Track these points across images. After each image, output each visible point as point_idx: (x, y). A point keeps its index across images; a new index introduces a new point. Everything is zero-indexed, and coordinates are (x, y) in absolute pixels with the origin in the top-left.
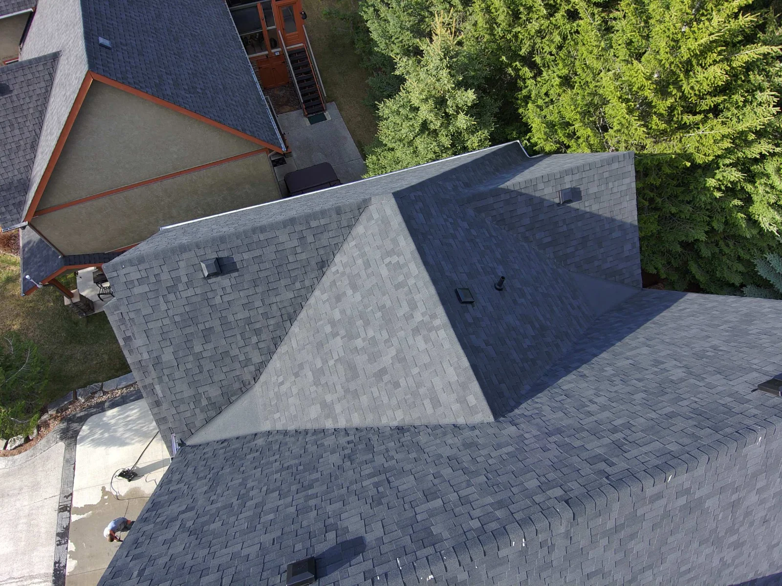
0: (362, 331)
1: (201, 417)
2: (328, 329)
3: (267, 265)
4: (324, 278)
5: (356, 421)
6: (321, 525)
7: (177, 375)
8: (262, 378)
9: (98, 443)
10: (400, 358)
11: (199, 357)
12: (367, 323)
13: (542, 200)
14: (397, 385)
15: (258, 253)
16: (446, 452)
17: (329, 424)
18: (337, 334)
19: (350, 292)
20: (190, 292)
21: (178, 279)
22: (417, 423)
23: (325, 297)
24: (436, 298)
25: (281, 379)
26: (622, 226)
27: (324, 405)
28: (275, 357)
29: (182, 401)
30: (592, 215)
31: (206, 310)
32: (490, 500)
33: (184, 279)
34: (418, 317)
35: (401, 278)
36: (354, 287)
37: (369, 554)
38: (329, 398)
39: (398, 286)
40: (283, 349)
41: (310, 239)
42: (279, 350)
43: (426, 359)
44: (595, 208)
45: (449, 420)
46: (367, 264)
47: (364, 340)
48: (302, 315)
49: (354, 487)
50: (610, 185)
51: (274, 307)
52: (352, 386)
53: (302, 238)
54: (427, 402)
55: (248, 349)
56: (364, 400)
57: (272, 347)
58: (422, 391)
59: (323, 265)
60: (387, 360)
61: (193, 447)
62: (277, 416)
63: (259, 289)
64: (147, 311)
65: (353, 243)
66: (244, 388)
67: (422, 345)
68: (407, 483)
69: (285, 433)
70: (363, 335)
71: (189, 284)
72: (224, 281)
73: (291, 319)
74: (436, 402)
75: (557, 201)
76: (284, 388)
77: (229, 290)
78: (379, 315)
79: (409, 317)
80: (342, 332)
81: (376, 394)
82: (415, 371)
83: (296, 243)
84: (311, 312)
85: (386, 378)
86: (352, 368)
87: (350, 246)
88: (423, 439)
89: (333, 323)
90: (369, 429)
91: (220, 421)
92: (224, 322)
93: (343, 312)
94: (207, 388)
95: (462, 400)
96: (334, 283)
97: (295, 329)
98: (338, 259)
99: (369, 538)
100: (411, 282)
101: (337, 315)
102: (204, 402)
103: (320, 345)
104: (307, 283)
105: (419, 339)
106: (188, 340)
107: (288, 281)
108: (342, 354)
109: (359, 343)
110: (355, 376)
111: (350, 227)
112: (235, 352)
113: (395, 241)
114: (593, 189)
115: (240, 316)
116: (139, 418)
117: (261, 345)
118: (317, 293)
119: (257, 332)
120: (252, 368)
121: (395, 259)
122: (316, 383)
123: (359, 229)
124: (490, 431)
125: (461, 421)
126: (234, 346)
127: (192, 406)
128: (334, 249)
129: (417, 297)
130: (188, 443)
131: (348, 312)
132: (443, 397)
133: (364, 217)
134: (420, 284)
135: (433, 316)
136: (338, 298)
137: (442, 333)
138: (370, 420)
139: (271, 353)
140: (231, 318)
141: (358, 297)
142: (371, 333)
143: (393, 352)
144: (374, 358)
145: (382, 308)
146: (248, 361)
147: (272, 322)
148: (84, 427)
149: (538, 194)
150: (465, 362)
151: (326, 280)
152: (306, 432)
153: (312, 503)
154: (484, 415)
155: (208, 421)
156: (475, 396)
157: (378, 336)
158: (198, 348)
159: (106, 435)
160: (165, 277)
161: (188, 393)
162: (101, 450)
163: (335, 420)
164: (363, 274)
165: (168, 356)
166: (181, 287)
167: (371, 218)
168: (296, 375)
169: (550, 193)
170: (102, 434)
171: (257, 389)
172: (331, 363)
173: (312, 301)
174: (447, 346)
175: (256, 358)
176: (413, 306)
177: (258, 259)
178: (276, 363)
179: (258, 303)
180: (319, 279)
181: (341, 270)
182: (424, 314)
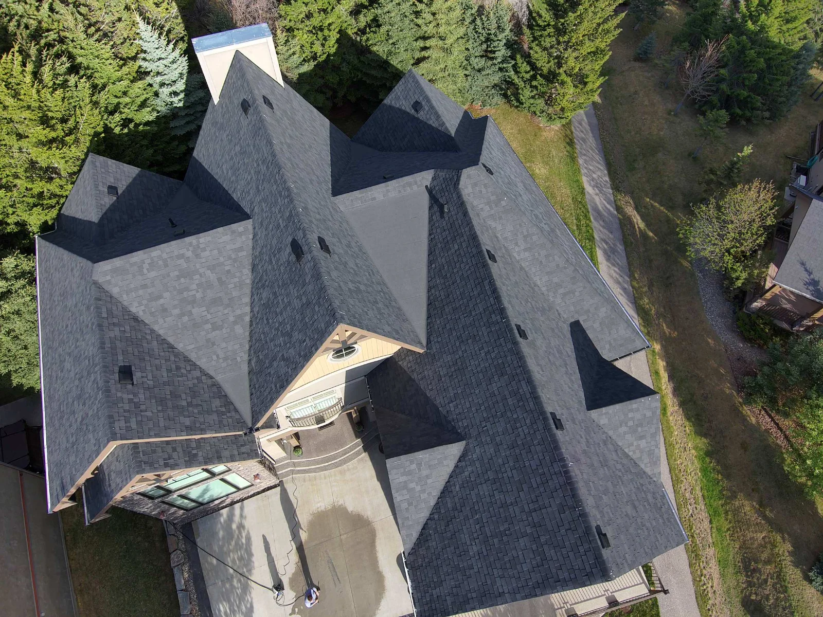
0: (191, 293)
1: (233, 414)
2: (186, 319)
3: (130, 349)
4: (146, 321)
5: (247, 300)
7: (201, 419)
8: (212, 373)
10: (212, 268)
11: (190, 404)
12: (186, 289)
14: (228, 271)
15: (119, 351)
16: (264, 233)
17: (248, 318)
18: (190, 312)
19: (162, 301)
20: (141, 396)
21: (130, 401)
23: (161, 321)
25: (215, 357)
26: (138, 175)
27: (235, 323)
28: (198, 363)
29: (220, 421)
30: (129, 186)
31: (157, 390)
32: (279, 200)
33: (131, 396)
34: (189, 254)
35: (160, 262)
36: (160, 297)
37: (295, 235)
38: (232, 319)
39: (166, 266)
40: (193, 357)
41: (115, 320)
42: (193, 360)
43: (216, 252)
45: (250, 243)
46: (144, 287)
47: (197, 292)
48: (171, 340)
49: (275, 267)
50: (111, 171)
51: (161, 354)
52: (226, 301)
53: (114, 324)
54: (240, 254)
55: (190, 376)
56: (235, 294)
57: (191, 363)
58: (233, 256)
59: (136, 319)
60: (212, 277)
62: (239, 359)
63: (147, 358)
64: (151, 425)
65: (125, 296)
66: (217, 386)
67: (207, 253)
68: (274, 242)
70: (194, 292)
71: (135, 395)
72: (137, 376)
73: (172, 347)
74: (241, 249)
75: (115, 198)
76: (222, 355)
77: (144, 375)
78: (182, 280)
79: (188, 260)
80: (190, 308)
81: (233, 285)
82: (222, 259)
83: (117, 329)
84: (168, 333)
85: (224, 278)
86: (216, 302)
87: (125, 299)
89: (182, 315)
91: (238, 405)
92: (168, 384)
93: (175, 307)
94: (213, 406)
95: (241, 234)
96: (152, 314)
97: (180, 346)
98: (133, 310)
99: (291, 240)
100: (165, 256)
101: (177, 311)
102: (223, 409)
103: (196, 325)
104: (148, 332)
105: (203, 254)
106: (176, 407)
107: (144, 341)
108: (204, 309)
109: (199, 295)
110: (220, 299)
111: (111, 297)
112: (190, 384)
113: (132, 265)
114: (112, 180)
115: (165, 374)
116: (229, 601)
117: (188, 368)
118: (156, 328)
119: (178, 368)
120: (204, 378)
121: (146, 266)
122: (221, 328)
123: (115, 291)
124: (256, 219)
125: (251, 236)
126: (186, 383)
128: (125, 310)
129: (176, 253)
130: (250, 424)
131: (176, 302)
132: (238, 245)
133: (106, 287)
134: (168, 250)
135: (191, 244)
136: (165, 310)
137: (202, 240)
138: (247, 291)
139: (195, 365)
140: (165, 379)
141: (167, 295)
142: (194, 287)
143: (208, 273)
144: (210, 286)
145: (179, 277)
146: (198, 379)
147: (172, 358)
149: (108, 206)
150: (220, 230)
151: (147, 319)
153: (281, 283)
154: (248, 224)
156: (239, 227)
157: (197, 282)
158: (184, 403)
160: (127, 407)
163: (245, 314)
164: (149, 291)
165: (186, 421)
166: (136, 400)
167: (109, 282)
168: (213, 344)
169: (109, 200)
171: (219, 378)
172: (209, 316)
173: (161, 332)
174: (209, 239)
175: (197, 374)
176: (181, 256)
177: (124, 352)
178: (202, 363)
179: (157, 362)
180: (146, 324)
181: (143, 308)
182: (188, 250)
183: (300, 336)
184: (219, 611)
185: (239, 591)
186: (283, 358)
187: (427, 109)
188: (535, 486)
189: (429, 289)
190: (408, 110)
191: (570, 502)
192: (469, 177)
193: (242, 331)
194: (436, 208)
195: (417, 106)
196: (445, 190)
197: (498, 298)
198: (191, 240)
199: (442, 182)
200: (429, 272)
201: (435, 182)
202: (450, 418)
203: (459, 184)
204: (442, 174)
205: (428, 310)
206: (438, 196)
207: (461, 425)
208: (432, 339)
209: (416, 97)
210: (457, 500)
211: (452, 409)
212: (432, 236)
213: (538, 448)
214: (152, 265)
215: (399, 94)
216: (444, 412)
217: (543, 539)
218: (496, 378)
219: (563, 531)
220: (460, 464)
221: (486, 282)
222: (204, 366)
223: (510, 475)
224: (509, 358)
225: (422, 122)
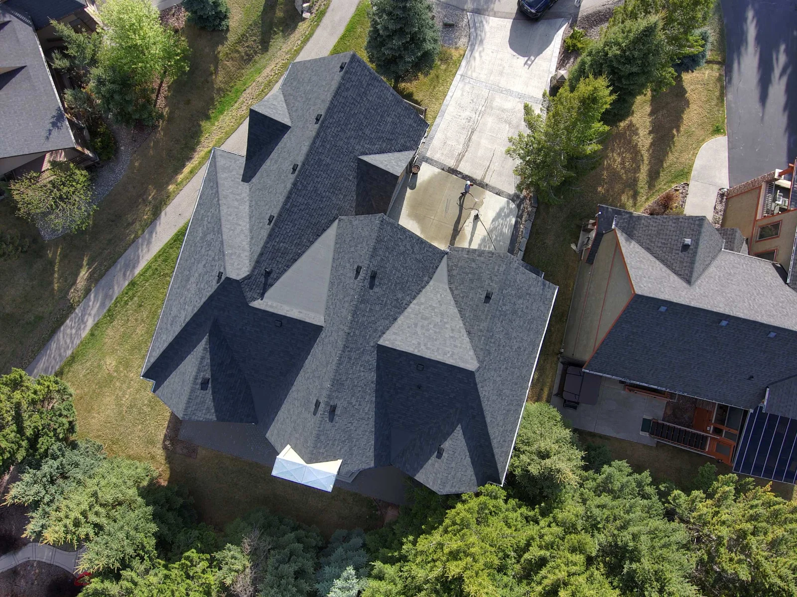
0: (435, 329)
1: (451, 264)
2: (445, 320)
3: (480, 313)
5: (409, 310)
6: (382, 283)
7: (466, 264)
8: (448, 290)
9: (502, 210)
10: (415, 333)
11: (467, 274)
12: (435, 332)
13: (445, 440)
14: (409, 327)
15: (485, 313)
16: (378, 324)
17: (415, 302)
18: (441, 322)
19: (451, 335)
20: (487, 283)
21: (492, 282)
22: (393, 325)
23: (458, 327)
24: (424, 356)
25: (443, 296)
27: (422, 304)
28: (452, 299)
29: (458, 261)
30: (429, 459)
31: (479, 285)
32: (360, 321)
33: (491, 284)
34: (423, 347)
35: (440, 352)
36: (452, 337)
37: (368, 289)
38: (423, 307)
39: (438, 349)
40: (453, 302)
41: (479, 334)
43: (409, 340)
44: (430, 461)
45: (387, 333)
46: (456, 346)
47: (431, 328)
48: (459, 316)
49: (386, 295)
50: (434, 475)
51: (467, 308)
52: (420, 315)
53: (481, 331)
54: (397, 331)
55: (460, 291)
56: (413, 316)
57: (456, 300)
58: (401, 333)
59: (469, 333)
60: (419, 330)
61: (443, 257)
62: (432, 288)
63: (475, 306)
64: (489, 267)
65: (468, 347)
66: (450, 283)
67: (413, 342)
68: (378, 308)
69: (423, 288)
70: (433, 329)
71: (489, 284)
72: (483, 297)
73: (460, 311)
74: (395, 334)
75: (442, 446)
76: (439, 296)
77: (480, 296)
78: (435, 337)
79: (425, 345)
80: (440, 324)
81: (411, 320)
82: (408, 335)
83: (481, 328)
84: (457, 319)
85: (413, 326)
86: (426, 319)
87: (469, 346)
88: (387, 322)
89: (446, 323)
90: (403, 312)
91: (445, 269)
92: (472, 289)
93: (446, 328)
94: (457, 271)
95: (389, 340)
96: (460, 332)
97: (456, 310)
98: (468, 339)
99: (371, 291)
100: (436, 354)
101: (447, 326)
102: (454, 268)
103: (442, 314)
104: (467, 324)
105: (416, 343)
106: (474, 274)
107: (471, 317)
108: (433, 319)
109: (431, 326)
110: (422, 318)
111: (475, 351)
112: (462, 286)
113: (455, 359)
114: (437, 465)
115: (471, 294)
117: (458, 296)
118: (462, 325)
119: (463, 297)
120: (454, 289)
121: (449, 355)
122: (431, 306)
123: (472, 353)
124: (376, 339)
125: (384, 336)
126: (464, 287)
127: (455, 263)
128: (471, 340)
129: (429, 351)
130: (446, 256)
131: (444, 330)
132: (394, 337)
133: (475, 357)
134: (433, 355)
135: (419, 351)
136: (453, 330)
137: (412, 349)
138: (406, 313)
139: (454, 298)
140: (472, 291)
141: (447, 336)
142: (431, 331)
143: (419, 333)
144: (422, 327)
145: (436, 340)
146: (457, 289)
147: (463, 304)
148: (514, 205)
149: (449, 439)
150: (398, 349)
151: (464, 331)
152: (418, 294)
153: (390, 284)
154: (381, 342)
155: (448, 265)
156: (387, 344)
157: (428, 332)
158: (470, 275)
159: (503, 214)
160: (495, 278)
161: (460, 264)
162: (497, 210)
163: (414, 304)
164: (454, 343)
165: (473, 265)
166: (490, 281)
167: (472, 359)
168: (439, 302)
169: (447, 445)
170: (505, 212)
171: (447, 287)
172: (433, 314)
173: (461, 322)
174: (407, 348)
175: (456, 292)
176: (427, 348)
177: (483, 312)
178: (450, 297)
179: (471, 303)
180: (466, 328)
181: (463, 338)
182: (422, 349)
183: (400, 244)
184: (508, 230)
185: (494, 232)
186: (413, 252)
187: (202, 374)
188: (349, 108)
189: (312, 243)
190: (211, 393)
191: (343, 87)
192: (238, 275)
193: (421, 297)
194: (270, 281)
195: (204, 385)
196: (256, 283)
197: (290, 193)
198: (416, 352)
199: (252, 291)
200: (304, 252)
201: (256, 296)
202: (355, 174)
203: (248, 275)
204: (248, 295)
205: (322, 233)
206: (262, 285)
207: (354, 165)
208: (332, 218)
209: (199, 392)
210: (380, 143)
211: (352, 176)
212: (285, 268)
213: (335, 117)
214: (445, 354)
215: (204, 411)
216: (356, 180)
217: (363, 90)
218: (324, 163)
219: (354, 83)
220: (368, 152)
221: (287, 207)
222: (451, 295)
223: (354, 123)
224: (312, 162)
225: (212, 370)
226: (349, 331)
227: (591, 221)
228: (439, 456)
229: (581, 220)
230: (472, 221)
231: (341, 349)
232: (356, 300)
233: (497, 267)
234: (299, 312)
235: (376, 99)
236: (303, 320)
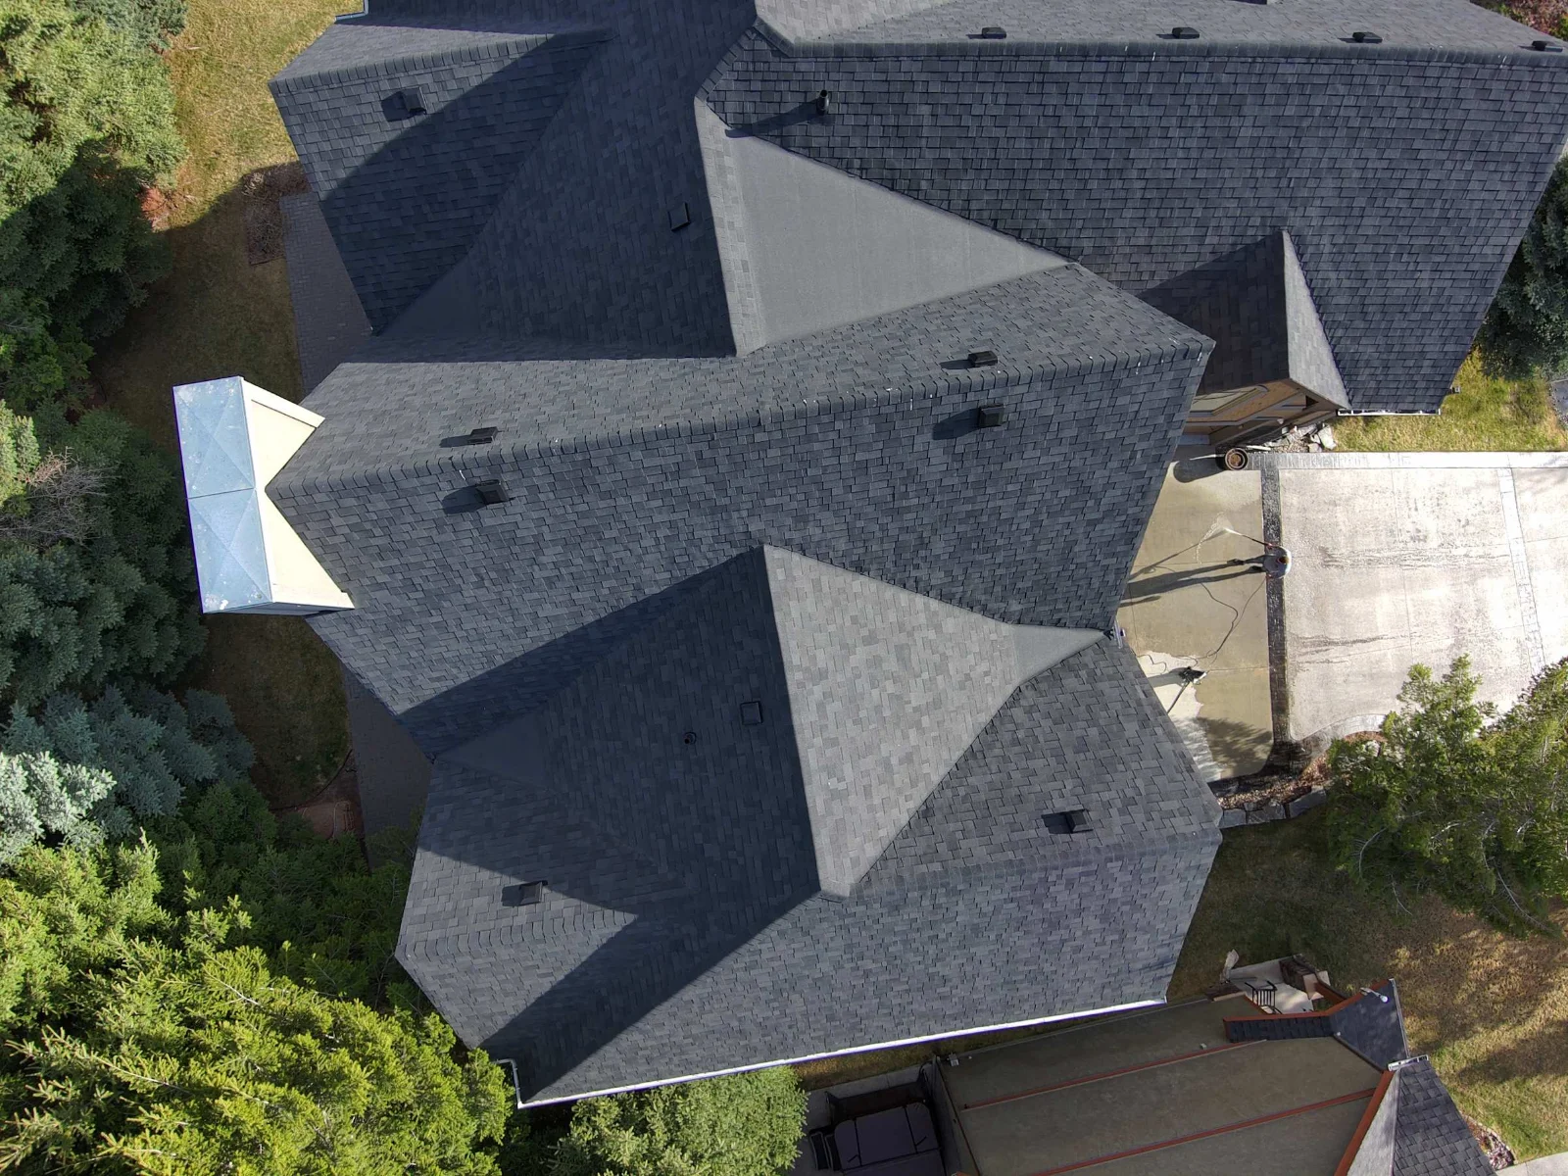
0: (886, 703)
1: (1088, 659)
2: (925, 721)
3: (1003, 819)
4: (925, 796)
5: (904, 597)
6: (967, 464)
7: (1119, 706)
8: (1010, 689)
9: (1240, 730)
10: (848, 649)
11: (1092, 722)
12: (878, 709)
13: (569, 894)
14: (854, 620)
15: (1016, 836)
16: (827, 518)
17: (934, 604)
18: (916, 709)
19: (894, 761)
20: (1106, 796)
21: (1122, 812)
22: (840, 570)
23: (926, 769)
24: (794, 707)
25: (987, 680)
27: (938, 628)
28: (994, 712)
29: (1110, 678)
30: (491, 867)
31: (1083, 773)
32: (816, 446)
33: (1114, 811)
34: (818, 691)
35: (829, 752)
36: (887, 764)
37: (932, 421)
38: (932, 635)
39: (834, 742)
40: (984, 718)
41: (942, 848)
42: (989, 719)
43: (821, 638)
44: (485, 875)
45: (809, 562)
46: (867, 791)
47: (884, 689)
48: (957, 755)
49: (926, 500)
50: (450, 906)
51: (994, 768)
52: (903, 638)
53: (954, 848)
54: (826, 589)
55: (1028, 724)
56: (892, 617)
57: (997, 723)
58: (828, 603)
59: (926, 812)
60: (861, 654)
61: (1094, 627)
62: (993, 637)
63: (1014, 791)
65: (882, 833)
66: (1033, 682)
67: (820, 655)
68: (878, 489)
69: (985, 611)
70: (885, 696)
71: (1109, 805)
72: (1061, 805)
73: (971, 753)
74: (817, 585)
75: (545, 890)
76: (984, 667)
77: (1055, 794)
78: (863, 714)
79: (828, 696)
80: (909, 709)
81: (879, 618)
82: (832, 628)
83: (964, 844)
84: (945, 755)
85: (865, 632)
86: (903, 660)
87: (887, 832)
88: (842, 545)
89: (918, 725)
90: (892, 581)
91: (1064, 651)
92: (1060, 756)
93: (905, 737)
94: (1079, 688)
95: (790, 577)
96: (913, 784)
97: (967, 740)
98: (904, 819)
99: (928, 436)
100: (818, 741)
101: (912, 733)
102: (1083, 673)
103: (937, 703)
104: (948, 793)
105: (821, 664)
106: (1106, 742)
107: (975, 798)
108: (912, 682)
109: (890, 687)
110: (899, 648)
111: (884, 858)
112: (1046, 724)
113: (829, 812)
114: (480, 902)
115: (1041, 762)
117: (1011, 727)
118: (936, 779)
119: (1017, 742)
120: (1023, 702)
121: (833, 783)
122: (944, 657)
123: (872, 852)
124: (774, 532)
125: (796, 557)
126: (1048, 730)
127: (1098, 671)
128: (908, 832)
129: (814, 717)
130: (1101, 634)
131: (898, 733)
132: (808, 587)
133: (864, 868)
134: (808, 733)
135: (801, 685)
136: (908, 759)
137: (796, 661)
138: (890, 592)
139: (999, 715)
140: (1053, 761)
141: (885, 749)
142: (875, 693)
143: (854, 660)
144: (876, 662)
145: (857, 722)
146: (1029, 711)
147: (997, 751)
148: (1265, 757)
149: (575, 902)
150: (778, 617)
151: (920, 795)
152: (960, 604)
153: (970, 493)
154: (773, 555)
155: (1078, 653)
156: (776, 577)
157: (867, 686)
158: (1093, 732)
159: (1228, 739)
160: (1139, 817)
161: (1104, 686)
162: (1233, 719)
163: (927, 607)
164: (874, 782)
165: (1131, 728)
166: (1119, 803)
167: (855, 862)
168: (968, 677)
169: (555, 903)
170: (1235, 742)
171: (1017, 680)
172: (925, 675)
173: (943, 771)
174: (793, 644)
175: (1018, 713)
176: (821, 706)
177: (1014, 827)
178: (995, 702)
179: (1016, 775)
180: (932, 797)
181: (901, 800)
182: (812, 692)
183: (1114, 464)
186: (1093, 523)
187: (428, 79)
188: (1427, 125)
189: (965, 214)
190: (388, 137)
191: (1485, 73)
192: (772, 10)
193: (955, 620)
194: (796, 130)
195: (400, 105)
196: (770, 86)
197: (1103, 52)
198: (793, 678)
199: (742, 86)
200: (927, 202)
201: (730, 107)
202: (1226, 249)
203: (784, 42)
204: (725, 79)
205: (1005, 232)
206: (771, 111)
207: (1255, 233)
208: (1064, 243)
209: (371, 98)
210: (1346, 283)
211: (1215, 240)
212: (857, 163)
213: (1389, 90)
214: (831, 771)
215: (326, 147)
216: (1209, 258)
217: (1494, 148)
218: (1235, 122)
219: (1507, 107)
220: (1306, 258)
221: (1054, 66)
222: (1000, 701)
223: (1384, 164)
224: (1224, 78)
225: (453, 106)
226: (767, 422)
227: (1324, 977)
228: (514, 897)
229: (1306, 944)
230: (1170, 669)
231: (696, 422)
232: (881, 393)
233: (1174, 805)
234: (745, 264)
235: (1477, 205)
236: (727, 285)
